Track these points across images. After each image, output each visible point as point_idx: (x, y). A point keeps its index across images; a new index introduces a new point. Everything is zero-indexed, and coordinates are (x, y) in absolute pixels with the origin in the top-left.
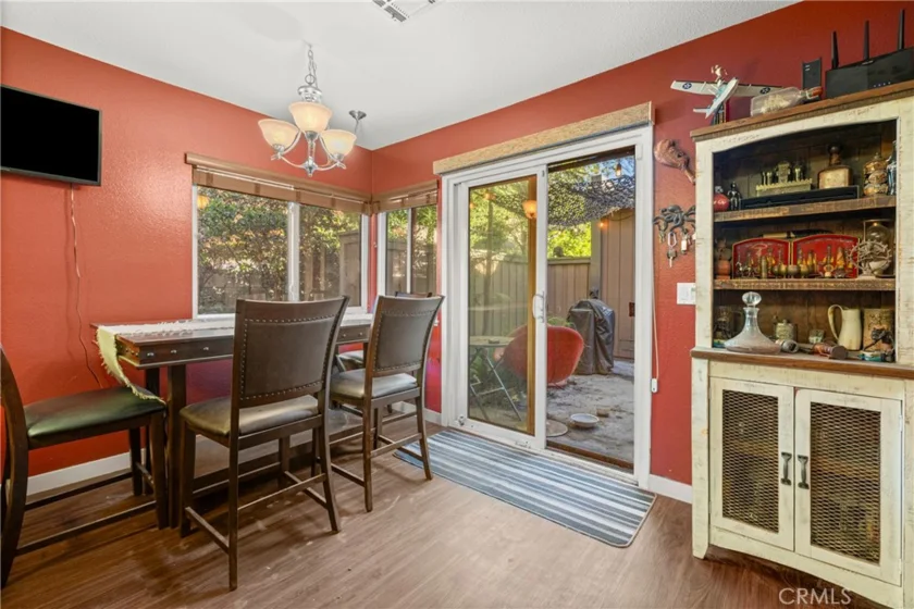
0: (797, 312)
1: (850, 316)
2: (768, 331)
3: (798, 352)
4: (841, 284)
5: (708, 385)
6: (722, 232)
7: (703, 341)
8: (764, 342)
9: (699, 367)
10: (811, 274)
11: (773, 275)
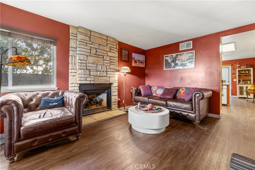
0: (245, 81)
1: (249, 81)
2: (243, 82)
3: (245, 83)
4: (248, 79)
5: (238, 86)
6: (239, 75)
7: (237, 83)
8: (242, 83)
9: (237, 85)
10: (246, 78)
11: (243, 79)
